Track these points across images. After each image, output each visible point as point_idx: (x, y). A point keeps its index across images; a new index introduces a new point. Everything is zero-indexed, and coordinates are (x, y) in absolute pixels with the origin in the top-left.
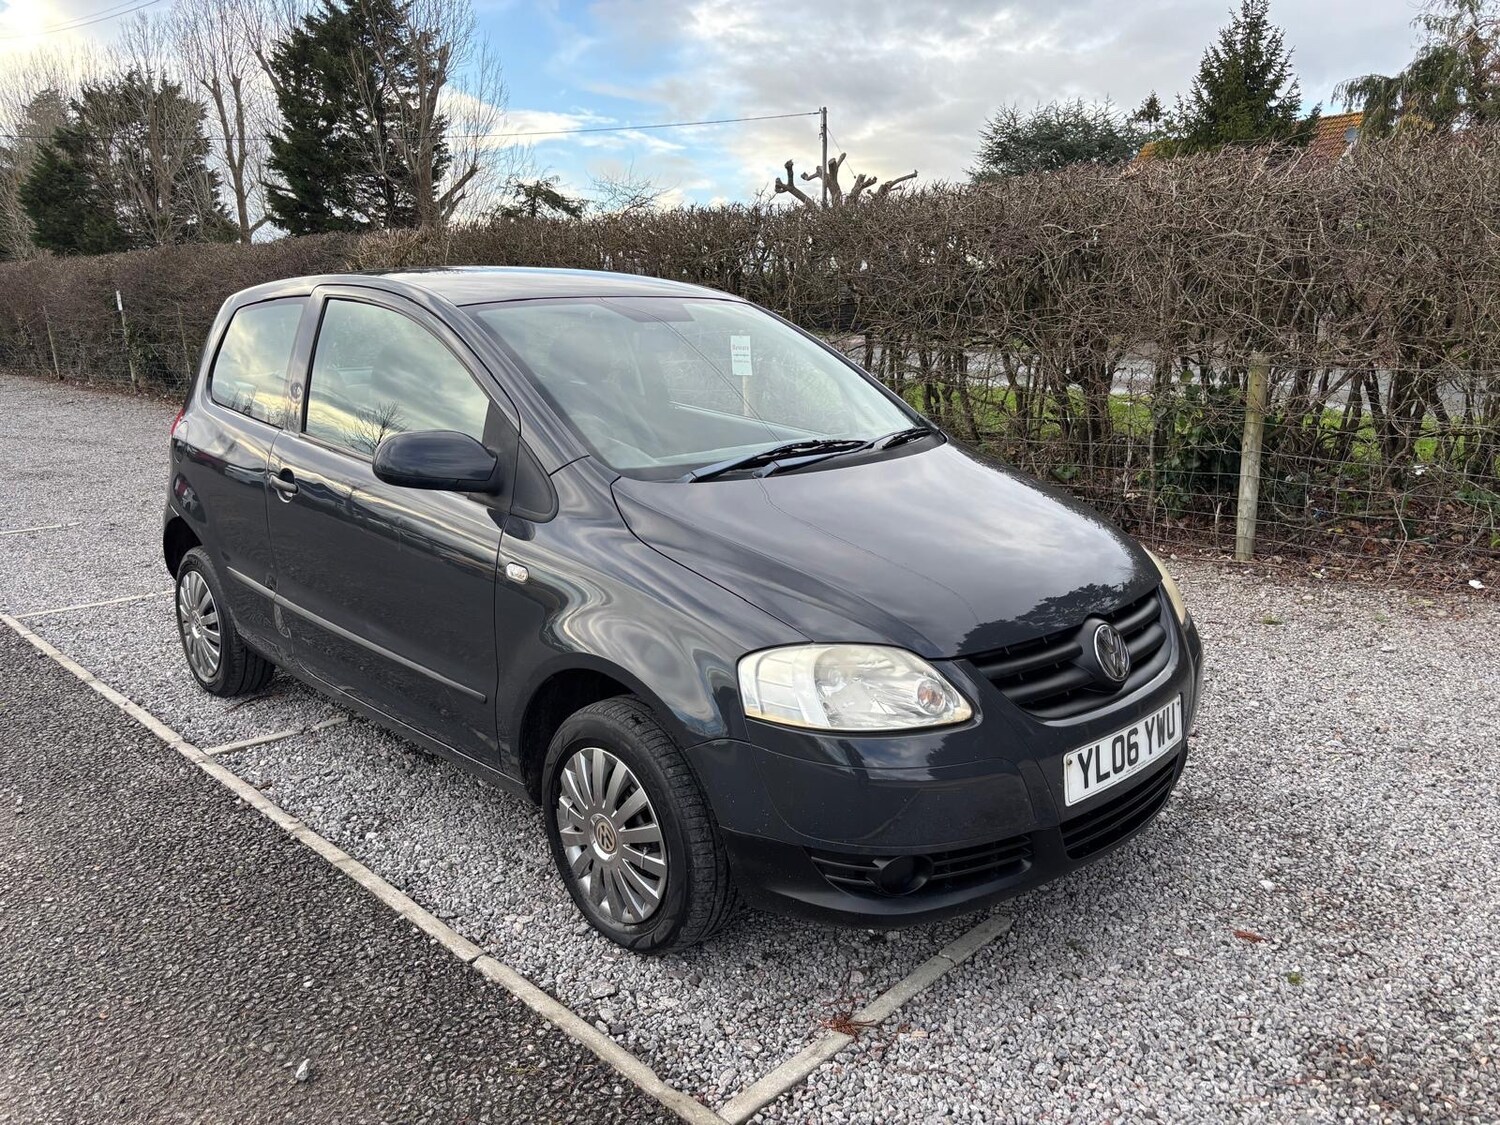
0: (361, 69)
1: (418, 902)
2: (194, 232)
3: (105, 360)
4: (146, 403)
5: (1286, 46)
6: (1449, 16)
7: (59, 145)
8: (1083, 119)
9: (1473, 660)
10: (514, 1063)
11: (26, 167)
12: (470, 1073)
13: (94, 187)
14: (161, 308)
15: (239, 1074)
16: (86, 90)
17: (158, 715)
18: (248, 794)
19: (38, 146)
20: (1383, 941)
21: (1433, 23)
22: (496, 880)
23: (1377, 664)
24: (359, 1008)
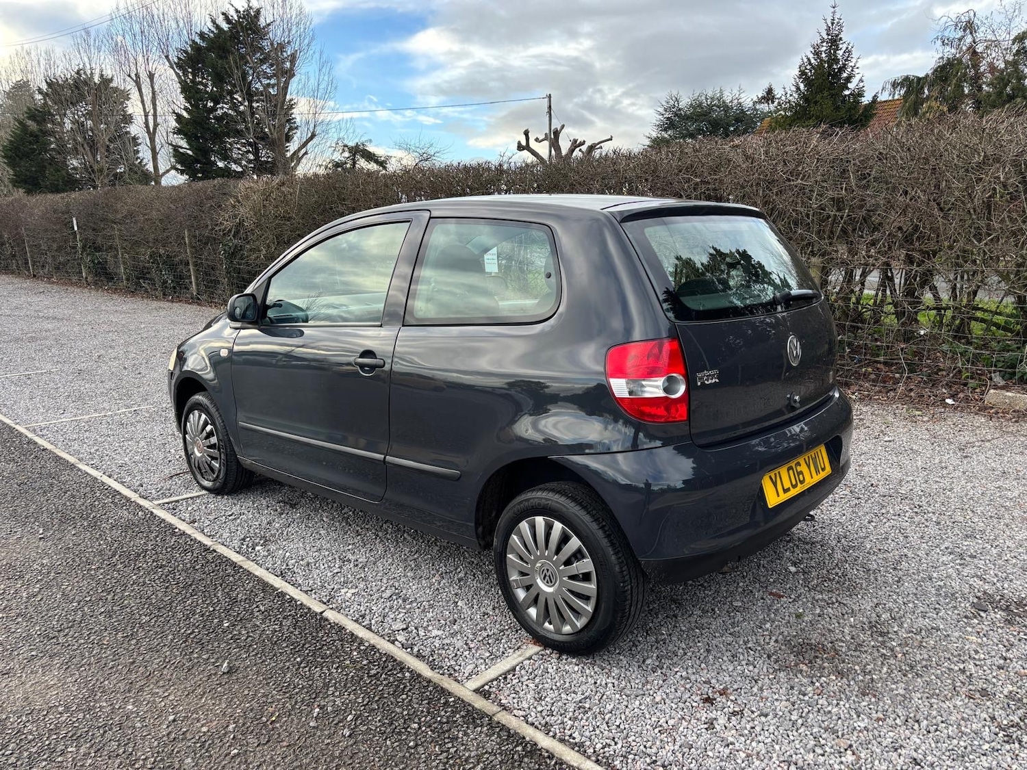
0: (237, 68)
1: (289, 583)
2: (122, 177)
3: (64, 265)
4: (93, 293)
5: (855, 55)
6: (957, 36)
7: (29, 118)
8: (724, 102)
9: (939, 446)
10: (348, 662)
11: (6, 132)
12: (323, 667)
13: (52, 146)
14: (103, 229)
15: (189, 670)
16: (48, 81)
17: (122, 483)
18: (183, 526)
19: (15, 119)
20: (854, 596)
21: (946, 41)
22: (335, 571)
23: (880, 448)
24: (257, 636)
